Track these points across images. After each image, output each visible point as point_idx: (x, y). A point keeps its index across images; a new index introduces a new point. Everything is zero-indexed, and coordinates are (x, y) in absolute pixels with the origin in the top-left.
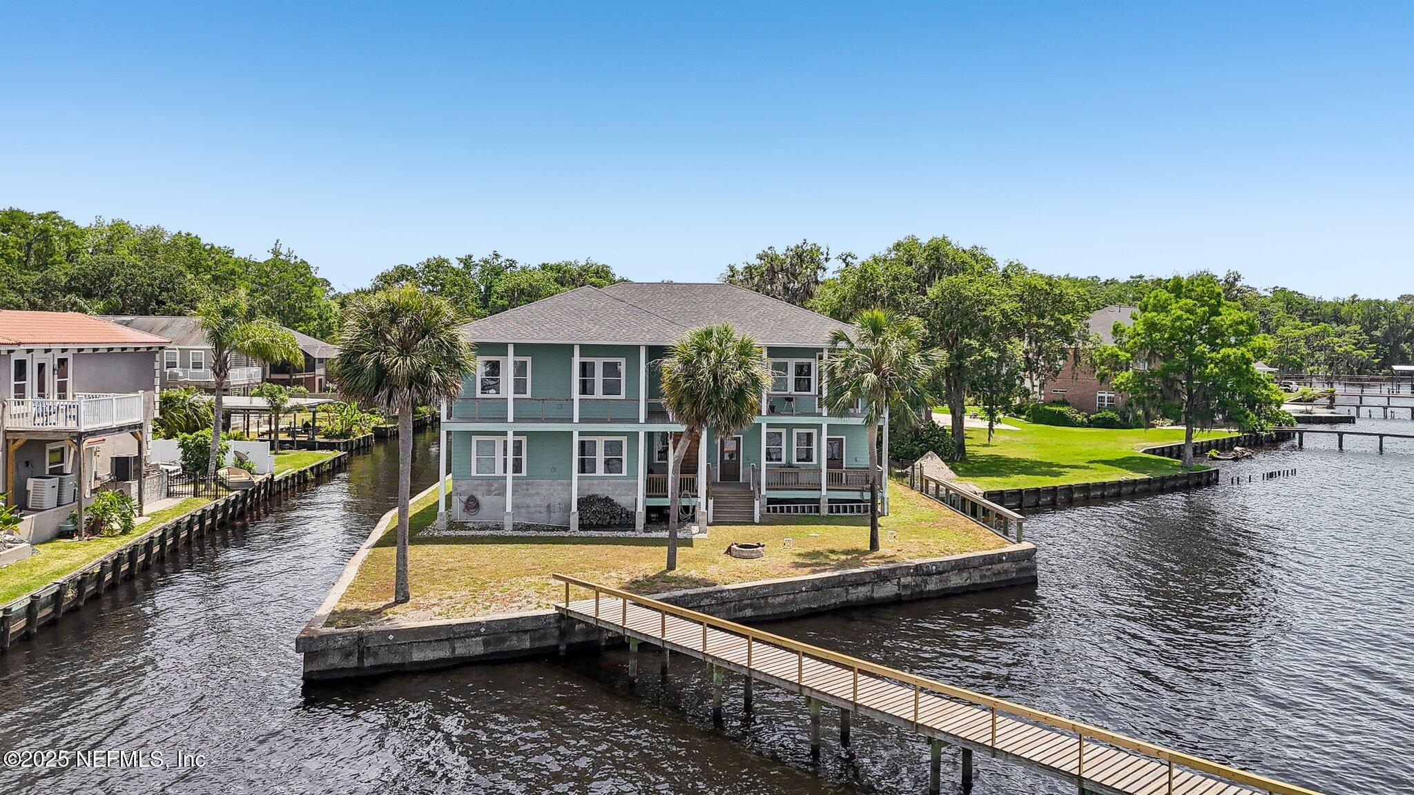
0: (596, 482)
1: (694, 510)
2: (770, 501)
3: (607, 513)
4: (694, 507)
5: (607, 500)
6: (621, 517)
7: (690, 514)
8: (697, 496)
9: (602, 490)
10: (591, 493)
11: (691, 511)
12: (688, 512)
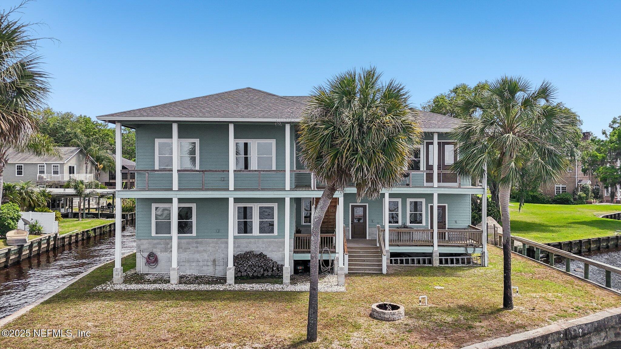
0: (252, 240)
1: (332, 264)
2: (393, 255)
3: (262, 266)
4: (333, 261)
5: (261, 256)
6: (273, 270)
7: (330, 267)
8: (335, 252)
9: (258, 247)
10: (248, 250)
11: (330, 264)
12: (328, 265)
